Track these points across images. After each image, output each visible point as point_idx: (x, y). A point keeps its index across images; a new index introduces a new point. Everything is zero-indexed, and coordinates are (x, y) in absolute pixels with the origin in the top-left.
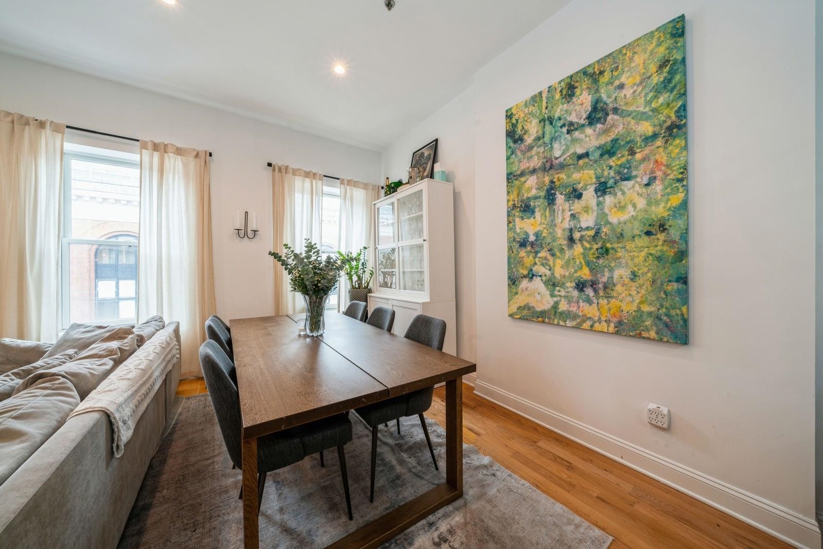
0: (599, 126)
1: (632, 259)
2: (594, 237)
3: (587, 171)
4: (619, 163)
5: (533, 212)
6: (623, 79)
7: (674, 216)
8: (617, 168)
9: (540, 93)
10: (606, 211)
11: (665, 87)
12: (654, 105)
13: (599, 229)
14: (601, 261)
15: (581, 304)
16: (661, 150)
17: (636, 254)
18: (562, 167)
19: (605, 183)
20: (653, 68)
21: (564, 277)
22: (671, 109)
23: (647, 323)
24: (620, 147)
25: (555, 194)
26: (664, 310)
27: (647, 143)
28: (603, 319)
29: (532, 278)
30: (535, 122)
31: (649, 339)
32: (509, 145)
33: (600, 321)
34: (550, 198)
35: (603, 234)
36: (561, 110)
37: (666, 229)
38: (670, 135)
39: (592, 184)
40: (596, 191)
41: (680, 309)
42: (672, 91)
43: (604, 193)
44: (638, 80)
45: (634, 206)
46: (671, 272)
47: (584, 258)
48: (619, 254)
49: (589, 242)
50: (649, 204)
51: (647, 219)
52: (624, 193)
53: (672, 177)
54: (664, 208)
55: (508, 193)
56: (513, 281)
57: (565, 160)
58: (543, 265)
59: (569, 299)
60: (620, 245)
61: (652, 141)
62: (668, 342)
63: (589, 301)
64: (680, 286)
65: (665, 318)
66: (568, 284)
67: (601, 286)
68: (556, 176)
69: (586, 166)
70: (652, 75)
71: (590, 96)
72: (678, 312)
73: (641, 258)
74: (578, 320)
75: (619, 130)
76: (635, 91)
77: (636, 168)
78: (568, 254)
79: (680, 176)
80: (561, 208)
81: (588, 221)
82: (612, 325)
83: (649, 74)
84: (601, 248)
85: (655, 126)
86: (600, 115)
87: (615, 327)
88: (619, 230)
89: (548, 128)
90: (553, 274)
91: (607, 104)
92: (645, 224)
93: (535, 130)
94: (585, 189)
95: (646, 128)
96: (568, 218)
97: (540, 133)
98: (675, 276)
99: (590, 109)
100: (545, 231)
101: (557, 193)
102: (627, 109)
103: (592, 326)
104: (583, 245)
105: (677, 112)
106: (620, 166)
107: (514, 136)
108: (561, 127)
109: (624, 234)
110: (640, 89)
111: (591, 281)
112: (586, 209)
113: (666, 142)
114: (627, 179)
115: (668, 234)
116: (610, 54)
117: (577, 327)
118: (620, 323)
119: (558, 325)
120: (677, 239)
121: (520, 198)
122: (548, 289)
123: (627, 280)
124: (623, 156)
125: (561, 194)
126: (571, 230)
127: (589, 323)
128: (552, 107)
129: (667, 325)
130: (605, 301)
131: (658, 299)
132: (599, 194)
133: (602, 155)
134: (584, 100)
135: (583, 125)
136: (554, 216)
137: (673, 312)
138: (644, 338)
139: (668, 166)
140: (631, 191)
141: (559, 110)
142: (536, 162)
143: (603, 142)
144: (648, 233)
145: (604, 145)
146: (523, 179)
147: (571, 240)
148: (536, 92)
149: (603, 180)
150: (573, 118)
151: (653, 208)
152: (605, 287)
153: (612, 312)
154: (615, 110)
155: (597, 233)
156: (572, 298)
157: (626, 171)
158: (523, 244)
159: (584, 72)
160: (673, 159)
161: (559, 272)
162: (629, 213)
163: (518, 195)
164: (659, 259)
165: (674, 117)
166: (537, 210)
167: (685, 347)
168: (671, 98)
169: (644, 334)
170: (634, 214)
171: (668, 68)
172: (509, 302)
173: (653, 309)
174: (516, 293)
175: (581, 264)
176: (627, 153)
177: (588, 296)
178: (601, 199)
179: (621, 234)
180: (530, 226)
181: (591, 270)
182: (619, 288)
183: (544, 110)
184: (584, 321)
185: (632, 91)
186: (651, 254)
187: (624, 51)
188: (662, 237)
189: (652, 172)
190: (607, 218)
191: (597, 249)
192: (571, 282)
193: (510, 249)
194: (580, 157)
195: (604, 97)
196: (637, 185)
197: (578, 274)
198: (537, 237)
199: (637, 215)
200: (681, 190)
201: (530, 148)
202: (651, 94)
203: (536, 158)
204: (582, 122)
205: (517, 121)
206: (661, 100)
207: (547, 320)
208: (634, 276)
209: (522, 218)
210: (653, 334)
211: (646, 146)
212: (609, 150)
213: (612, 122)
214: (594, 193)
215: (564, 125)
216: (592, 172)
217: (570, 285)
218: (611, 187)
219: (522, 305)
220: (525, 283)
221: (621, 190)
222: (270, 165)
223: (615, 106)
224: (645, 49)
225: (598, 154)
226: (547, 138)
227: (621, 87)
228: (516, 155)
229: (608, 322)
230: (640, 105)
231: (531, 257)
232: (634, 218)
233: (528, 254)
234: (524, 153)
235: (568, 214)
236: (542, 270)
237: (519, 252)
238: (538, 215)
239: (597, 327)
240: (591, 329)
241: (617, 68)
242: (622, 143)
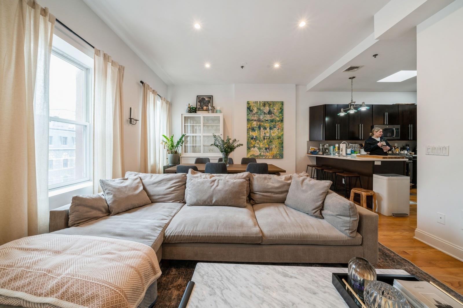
0: (270, 115)
1: (276, 143)
4: (274, 124)
5: (255, 131)
6: (275, 108)
7: (282, 136)
9: (257, 102)
10: (271, 133)
14: (270, 144)
15: (266, 153)
16: (280, 124)
18: (262, 121)
21: (262, 147)
22: (281, 117)
23: (278, 155)
29: (254, 147)
30: (256, 108)
31: (278, 158)
32: (248, 111)
33: (270, 156)
34: (259, 128)
35: (271, 138)
36: (262, 108)
38: (281, 122)
39: (268, 127)
40: (269, 129)
42: (282, 114)
43: (271, 130)
45: (276, 133)
46: (281, 146)
48: (273, 142)
50: (278, 133)
51: (278, 136)
52: (274, 130)
54: (280, 134)
55: (248, 124)
56: (249, 148)
58: (257, 144)
59: (263, 152)
60: (274, 140)
62: (281, 158)
63: (268, 152)
64: (282, 148)
66: (263, 149)
67: (270, 149)
68: (261, 123)
69: (267, 123)
71: (269, 108)
75: (274, 117)
76: (276, 111)
77: (276, 126)
78: (263, 142)
79: (282, 129)
80: (262, 131)
81: (268, 135)
83: (278, 109)
86: (270, 113)
87: (273, 157)
89: (259, 111)
90: (260, 146)
93: (256, 110)
95: (278, 119)
96: (263, 134)
97: (257, 112)
99: (268, 111)
100: (258, 136)
102: (275, 114)
104: (267, 140)
107: (249, 109)
111: (268, 148)
112: (267, 132)
114: (275, 128)
116: (272, 102)
117: (265, 158)
119: (261, 158)
120: (282, 140)
122: (259, 150)
125: (262, 128)
126: (264, 136)
127: (268, 157)
128: (260, 107)
129: (281, 155)
130: (271, 152)
131: (279, 151)
133: (271, 122)
134: (267, 109)
135: (267, 114)
136: (260, 133)
137: (281, 153)
140: (276, 130)
142: (256, 118)
143: (271, 119)
144: (278, 139)
146: (252, 122)
147: (264, 139)
148: (256, 100)
149: (271, 127)
150: (265, 111)
152: (271, 149)
153: (272, 154)
154: (273, 113)
155: (269, 138)
158: (252, 138)
159: (268, 102)
160: (281, 126)
161: (261, 146)
163: (251, 125)
164: (280, 143)
165: (282, 119)
166: (256, 130)
167: (283, 159)
169: (277, 158)
171: (281, 110)
172: (247, 154)
173: (278, 153)
174: (250, 152)
175: (266, 144)
179: (274, 138)
180: (254, 134)
181: (268, 145)
182: (273, 149)
183: (258, 106)
184: (267, 157)
187: (275, 102)
188: (280, 139)
189: (279, 127)
190: (271, 135)
191: (269, 141)
193: (248, 140)
194: (266, 120)
195: (271, 110)
197: (266, 146)
198: (256, 137)
200: (282, 132)
201: (254, 114)
202: (279, 113)
205: (251, 106)
206: (280, 115)
207: (258, 157)
208: (276, 147)
209: (252, 132)
210: (279, 157)
211: (278, 122)
213: (272, 116)
215: (263, 112)
216: (269, 124)
217: (264, 149)
219: (252, 154)
220: (252, 149)
222: (142, 82)
224: (278, 104)
225: (270, 121)
226: (259, 114)
227: (274, 109)
228: (250, 115)
229: (271, 156)
230: (277, 114)
231: (254, 142)
232: (276, 135)
233: (254, 141)
234: (253, 115)
235: (264, 133)
236: (257, 145)
237: (251, 141)
238: (256, 131)
239: (269, 157)
240: (268, 158)
241: (274, 105)
242: (274, 120)
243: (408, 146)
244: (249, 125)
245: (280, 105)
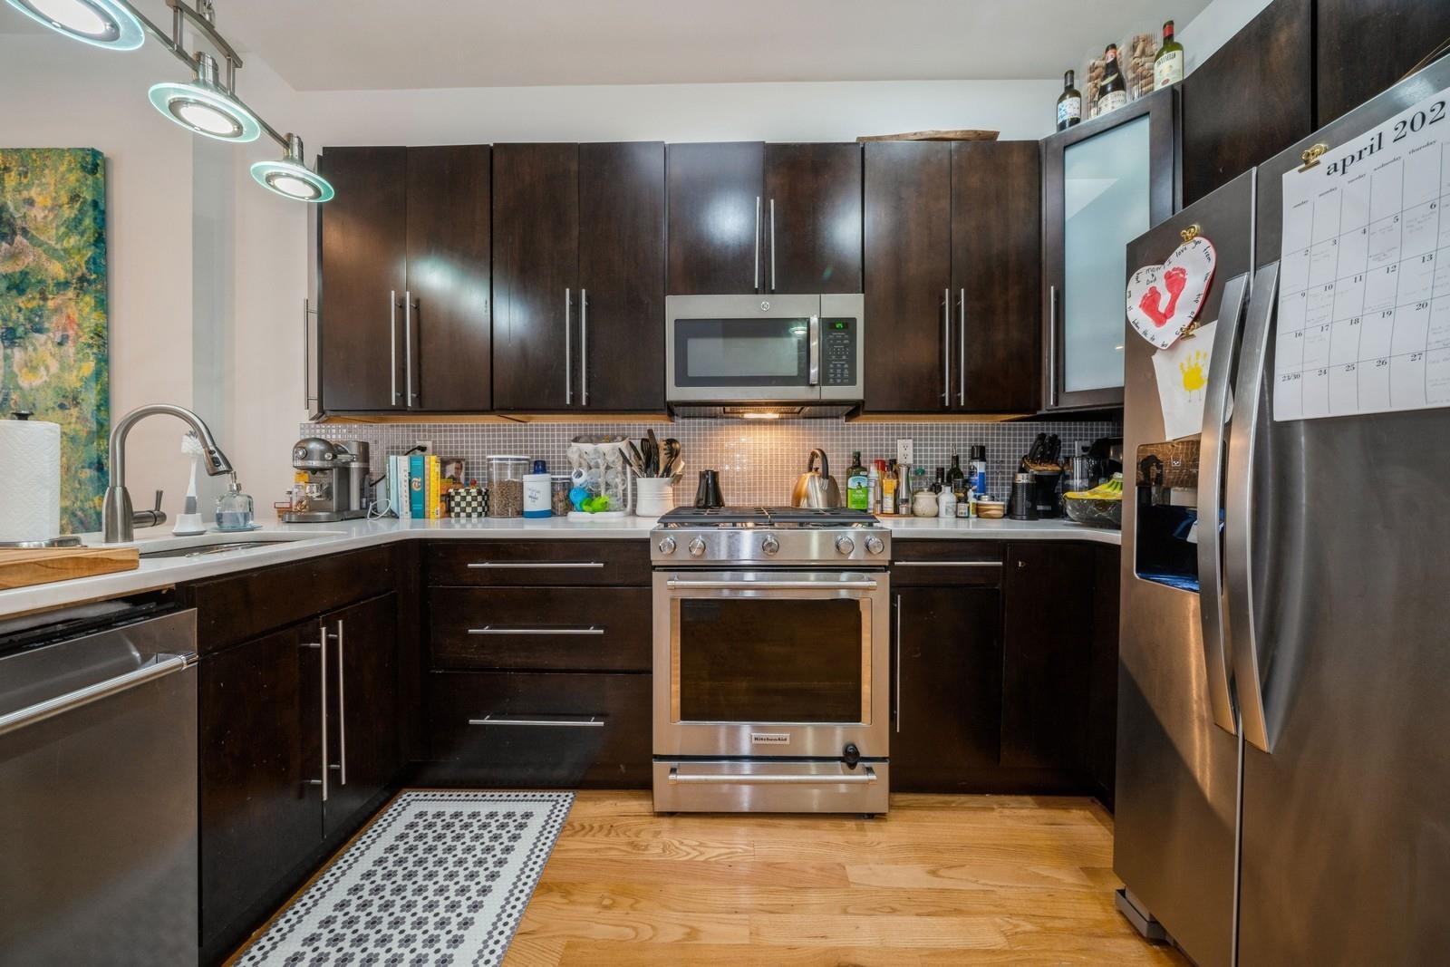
0: (5, 245)
2: (1, 405)
4: (30, 306)
6: (33, 193)
7: (86, 389)
8: (28, 313)
10: (16, 369)
11: (76, 227)
12: (65, 244)
13: (7, 394)
16: (73, 303)
19: (13, 330)
20: (64, 199)
22: (82, 257)
24: (30, 285)
26: (79, 503)
27: (59, 290)
35: (12, 402)
37: (78, 403)
38: (81, 288)
40: (3, 338)
41: (93, 500)
42: (81, 234)
43: (13, 344)
44: (49, 202)
45: (47, 369)
46: (86, 455)
50: (62, 369)
51: (60, 388)
52: (35, 349)
53: (83, 340)
54: (77, 376)
61: (64, 290)
65: (80, 514)
70: (63, 205)
72: (92, 504)
75: (28, 261)
76: (46, 217)
77: (48, 318)
79: (90, 342)
83: (60, 202)
85: (67, 271)
86: (6, 230)
88: (31, 399)
91: (14, 218)
92: (58, 394)
95: (57, 270)
98: (89, 462)
102: (38, 236)
105: (87, 262)
106: (31, 311)
109: (37, 405)
110: (51, 216)
113: (78, 295)
114: (39, 331)
115: (81, 409)
116: (18, 150)
120: (89, 416)
124: (34, 298)
131: (73, 489)
132: (6, 343)
133: (9, 289)
137: (87, 505)
139: (79, 325)
140: (44, 348)
143: (10, 271)
144: (62, 406)
145: (11, 275)
149: (11, 325)
151: (66, 375)
154: (25, 232)
155: (5, 400)
157: (37, 319)
160: (84, 319)
162: (41, 378)
164: (73, 439)
165: (83, 268)
168: (82, 243)
170: (47, 379)
171: (77, 204)
173: (68, 503)
176: (38, 296)
178: (9, 351)
179: (34, 405)
185: (43, 215)
186: (65, 434)
187: (34, 156)
188: (74, 411)
189: (64, 328)
190: (17, 382)
195: (9, 206)
196: (49, 342)
199: (50, 382)
200: (91, 358)
202: (63, 229)
206: (72, 241)
211: (58, 293)
212: (18, 285)
213: (20, 247)
221: (33, 344)
223: (24, 225)
224: (56, 169)
227: (30, 202)
230: (51, 237)
232: (47, 385)
241: (26, 174)
242: (33, 280)
243: (982, 458)
245: (70, 170)
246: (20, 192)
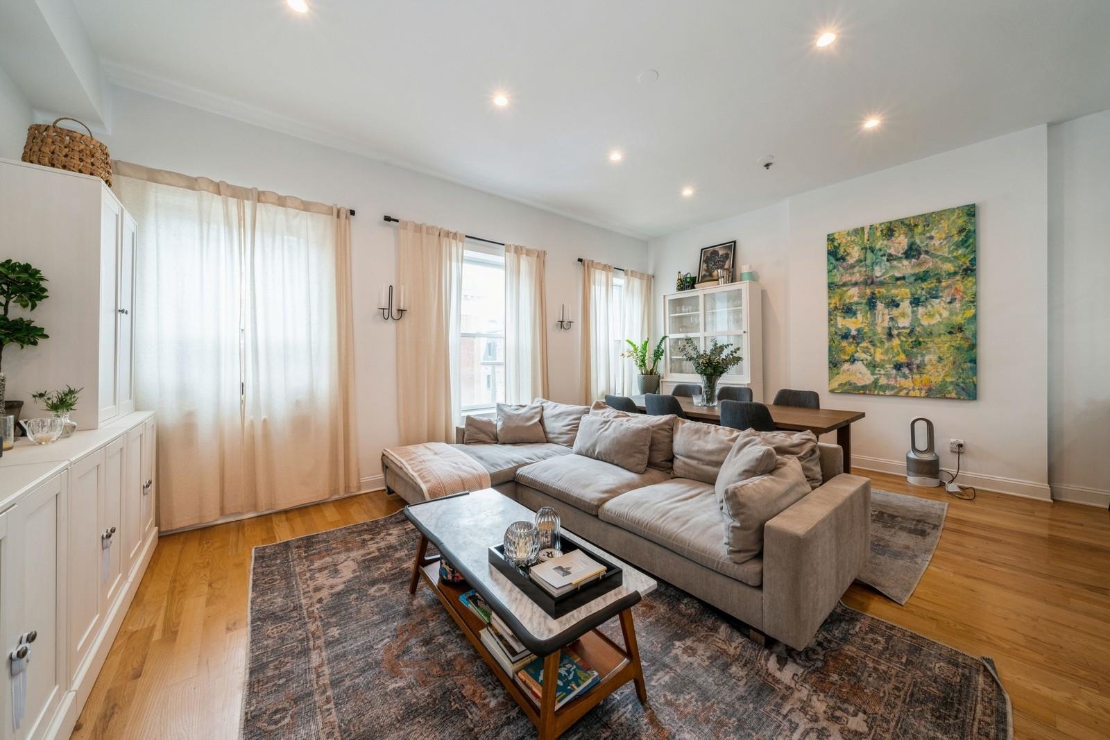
0: (913, 260)
1: (939, 349)
2: (909, 334)
3: (903, 289)
4: (929, 286)
5: (855, 314)
6: (933, 233)
7: (968, 323)
8: (928, 290)
9: (863, 229)
10: (919, 316)
11: (962, 245)
12: (955, 254)
13: (913, 329)
14: (915, 350)
15: (898, 379)
16: (959, 282)
17: (941, 345)
18: (882, 284)
19: (918, 299)
20: (954, 231)
21: (884, 361)
22: (967, 258)
23: (949, 389)
24: (930, 276)
25: (876, 302)
26: (961, 380)
28: (917, 388)
29: (853, 362)
30: (857, 248)
31: (951, 398)
32: (831, 261)
33: (914, 389)
34: (871, 303)
35: (916, 332)
36: (882, 244)
37: (963, 331)
38: (966, 274)
39: (907, 298)
40: (911, 303)
41: (972, 379)
42: (967, 247)
43: (917, 305)
44: (944, 236)
45: (941, 315)
46: (966, 356)
47: (901, 348)
48: (929, 345)
49: (905, 337)
50: (951, 314)
51: (950, 324)
52: (932, 306)
53: (967, 299)
54: (961, 318)
55: (830, 298)
56: (834, 365)
57: (884, 279)
58: (864, 352)
59: (888, 376)
60: (930, 340)
61: (954, 276)
62: (964, 399)
63: (905, 377)
64: (972, 365)
65: (962, 385)
67: (914, 366)
68: (877, 290)
69: (903, 286)
70: (954, 235)
71: (906, 239)
72: (971, 380)
73: (946, 348)
74: (896, 390)
75: (930, 265)
76: (941, 243)
77: (942, 291)
78: (887, 345)
79: (972, 300)
80: (881, 312)
81: (904, 322)
82: (924, 392)
83: (951, 235)
84: (915, 341)
85: (956, 267)
86: (915, 253)
87: (926, 393)
88: (929, 330)
89: (870, 255)
90: (873, 359)
91: (920, 247)
92: (948, 327)
93: (857, 255)
94: (902, 301)
95: (949, 267)
96: (887, 320)
97: (862, 257)
98: (969, 359)
99: (906, 248)
100: (867, 328)
101: (878, 302)
102: (936, 253)
103: (907, 393)
104: (900, 339)
105: (971, 261)
106: (930, 289)
107: (835, 255)
108: (882, 256)
109: (933, 333)
110: (945, 242)
111: (907, 363)
112: (903, 315)
113: (963, 278)
114: (936, 297)
115: (964, 333)
116: (923, 215)
117: (895, 395)
118: (930, 390)
119: (878, 395)
120: (970, 337)
121: (841, 302)
122: (869, 369)
123: (935, 362)
124: (932, 283)
125: (881, 302)
126: (890, 328)
127: (905, 391)
128: (874, 240)
129: (963, 389)
130: (918, 376)
131: (957, 373)
132: (913, 305)
133: (916, 280)
134: (901, 242)
135: (901, 258)
136: (875, 318)
137: (967, 381)
138: (948, 398)
139: (964, 293)
140: (938, 305)
141: (879, 244)
142: (857, 277)
143: (917, 272)
144: (950, 333)
145: (917, 274)
146: (845, 289)
147: (890, 335)
148: (859, 226)
149: (916, 296)
150: (892, 251)
151: (954, 317)
152: (918, 367)
153: (923, 383)
155: (912, 331)
156: (891, 375)
157: (934, 292)
158: (845, 336)
159: (902, 222)
160: (968, 289)
161: (879, 357)
162: (936, 319)
163: (840, 300)
164: (958, 349)
165: (968, 264)
166: (859, 312)
167: (975, 401)
168: (967, 252)
169: (947, 396)
170: (941, 320)
171: (964, 234)
172: (830, 381)
173: (953, 380)
174: (838, 374)
175: (898, 351)
176: (935, 281)
177: (904, 373)
178: (915, 309)
179: (931, 333)
180: (852, 324)
181: (907, 356)
182: (929, 367)
183: (866, 241)
184: (901, 391)
185: (939, 242)
186: (953, 346)
187: (934, 216)
188: (960, 335)
189: (953, 295)
190: (920, 322)
191: (912, 342)
192: (890, 364)
193: (832, 340)
194: (898, 279)
195: (918, 242)
196: (942, 302)
197: (896, 358)
198: (858, 332)
199: (943, 321)
200: (973, 308)
201: (852, 266)
202: (953, 247)
203: (858, 275)
204: (900, 255)
205: (839, 244)
206: (960, 252)
207: (868, 392)
208: (940, 359)
209: (844, 318)
210: (953, 395)
211: (949, 278)
212: (922, 277)
213: (923, 260)
214: (909, 304)
215: (884, 255)
216: (908, 290)
217: (889, 366)
218: (923, 302)
219: (844, 382)
220: (846, 366)
221: (931, 304)
222: (580, 260)
223: (926, 249)
224: (949, 218)
225: (912, 279)
226: (869, 262)
227: (931, 238)
228: (838, 270)
229: (920, 390)
230: (945, 252)
231: (853, 346)
232: (940, 323)
233: (850, 344)
234: (846, 269)
235: (887, 317)
236: (863, 356)
237: (840, 343)
238: (859, 316)
239: (912, 394)
240: (907, 396)
241: (928, 225)
242: (932, 274)
244: (835, 300)
245: (959, 218)
246: (924, 234)
